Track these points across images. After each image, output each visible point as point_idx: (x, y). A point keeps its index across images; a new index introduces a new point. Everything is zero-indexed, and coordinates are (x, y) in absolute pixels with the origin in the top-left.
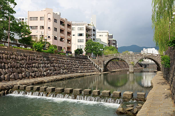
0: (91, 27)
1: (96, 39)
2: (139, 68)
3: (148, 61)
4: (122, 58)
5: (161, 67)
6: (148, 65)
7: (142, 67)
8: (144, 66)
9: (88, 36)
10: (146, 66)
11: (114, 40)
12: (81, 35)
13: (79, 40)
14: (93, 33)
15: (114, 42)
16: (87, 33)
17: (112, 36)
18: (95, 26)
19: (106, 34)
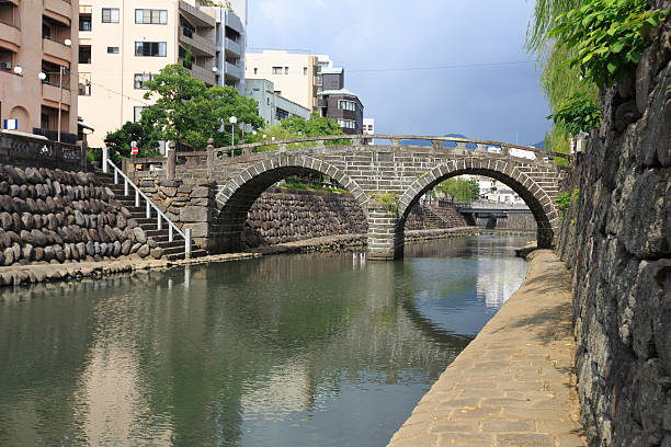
0: (214, 14)
1: (242, 82)
2: (455, 229)
3: (503, 199)
4: (325, 167)
5: (555, 223)
6: (503, 214)
7: (474, 224)
8: (486, 221)
9: (190, 57)
10: (493, 219)
11: (347, 98)
12: (150, 49)
13: (138, 78)
14: (225, 44)
15: (350, 107)
16: (186, 39)
17: (342, 75)
18: (239, 12)
19: (306, 61)
